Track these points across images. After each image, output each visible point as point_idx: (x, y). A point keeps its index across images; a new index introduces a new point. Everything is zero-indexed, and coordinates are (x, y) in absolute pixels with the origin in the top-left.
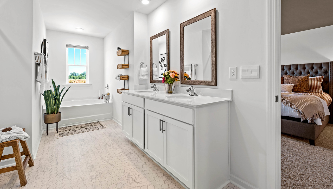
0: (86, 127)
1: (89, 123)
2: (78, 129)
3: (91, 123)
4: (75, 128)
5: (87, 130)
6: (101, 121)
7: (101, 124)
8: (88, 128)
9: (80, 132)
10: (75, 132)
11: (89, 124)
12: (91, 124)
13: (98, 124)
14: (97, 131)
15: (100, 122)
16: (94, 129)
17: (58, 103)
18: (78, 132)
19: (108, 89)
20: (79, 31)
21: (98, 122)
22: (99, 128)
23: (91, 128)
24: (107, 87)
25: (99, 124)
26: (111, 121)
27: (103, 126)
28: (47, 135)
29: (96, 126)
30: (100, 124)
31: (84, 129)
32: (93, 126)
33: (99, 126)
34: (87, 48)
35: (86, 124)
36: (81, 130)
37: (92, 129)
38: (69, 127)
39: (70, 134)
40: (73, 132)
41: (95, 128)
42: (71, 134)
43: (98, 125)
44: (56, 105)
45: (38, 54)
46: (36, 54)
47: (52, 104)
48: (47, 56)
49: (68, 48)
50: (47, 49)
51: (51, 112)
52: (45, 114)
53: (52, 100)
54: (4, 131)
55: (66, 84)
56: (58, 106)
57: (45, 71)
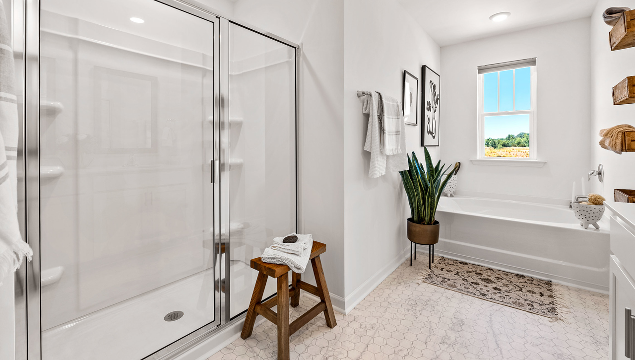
0: (499, 285)
1: (517, 275)
2: (476, 279)
3: (522, 276)
4: (473, 274)
5: (494, 297)
6: (560, 282)
7: (551, 296)
8: (504, 289)
9: (474, 291)
10: (463, 288)
11: (515, 280)
12: (522, 280)
13: (543, 290)
14: (521, 317)
15: (553, 287)
16: (517, 305)
17: (431, 202)
18: (471, 289)
19: (601, 180)
20: (501, 21)
21: (549, 283)
22: (536, 306)
23: (511, 295)
24: (600, 173)
25: (547, 293)
26: (602, 299)
27: (554, 309)
28: (411, 265)
29: (529, 295)
30: (549, 293)
31: (491, 286)
32: (521, 290)
33: (542, 299)
34: (533, 62)
35: (506, 274)
36: (481, 286)
37: (510, 301)
38: (461, 263)
39: (449, 285)
40: (460, 281)
41: (522, 301)
42: (452, 286)
43: (542, 295)
44: (426, 204)
45: (363, 93)
46: (360, 95)
47: (418, 202)
48: (435, 99)
49: (482, 75)
50: (434, 86)
51: (416, 218)
52: (409, 219)
53: (418, 193)
54: (284, 241)
55: (478, 159)
56: (432, 209)
57: (382, 130)
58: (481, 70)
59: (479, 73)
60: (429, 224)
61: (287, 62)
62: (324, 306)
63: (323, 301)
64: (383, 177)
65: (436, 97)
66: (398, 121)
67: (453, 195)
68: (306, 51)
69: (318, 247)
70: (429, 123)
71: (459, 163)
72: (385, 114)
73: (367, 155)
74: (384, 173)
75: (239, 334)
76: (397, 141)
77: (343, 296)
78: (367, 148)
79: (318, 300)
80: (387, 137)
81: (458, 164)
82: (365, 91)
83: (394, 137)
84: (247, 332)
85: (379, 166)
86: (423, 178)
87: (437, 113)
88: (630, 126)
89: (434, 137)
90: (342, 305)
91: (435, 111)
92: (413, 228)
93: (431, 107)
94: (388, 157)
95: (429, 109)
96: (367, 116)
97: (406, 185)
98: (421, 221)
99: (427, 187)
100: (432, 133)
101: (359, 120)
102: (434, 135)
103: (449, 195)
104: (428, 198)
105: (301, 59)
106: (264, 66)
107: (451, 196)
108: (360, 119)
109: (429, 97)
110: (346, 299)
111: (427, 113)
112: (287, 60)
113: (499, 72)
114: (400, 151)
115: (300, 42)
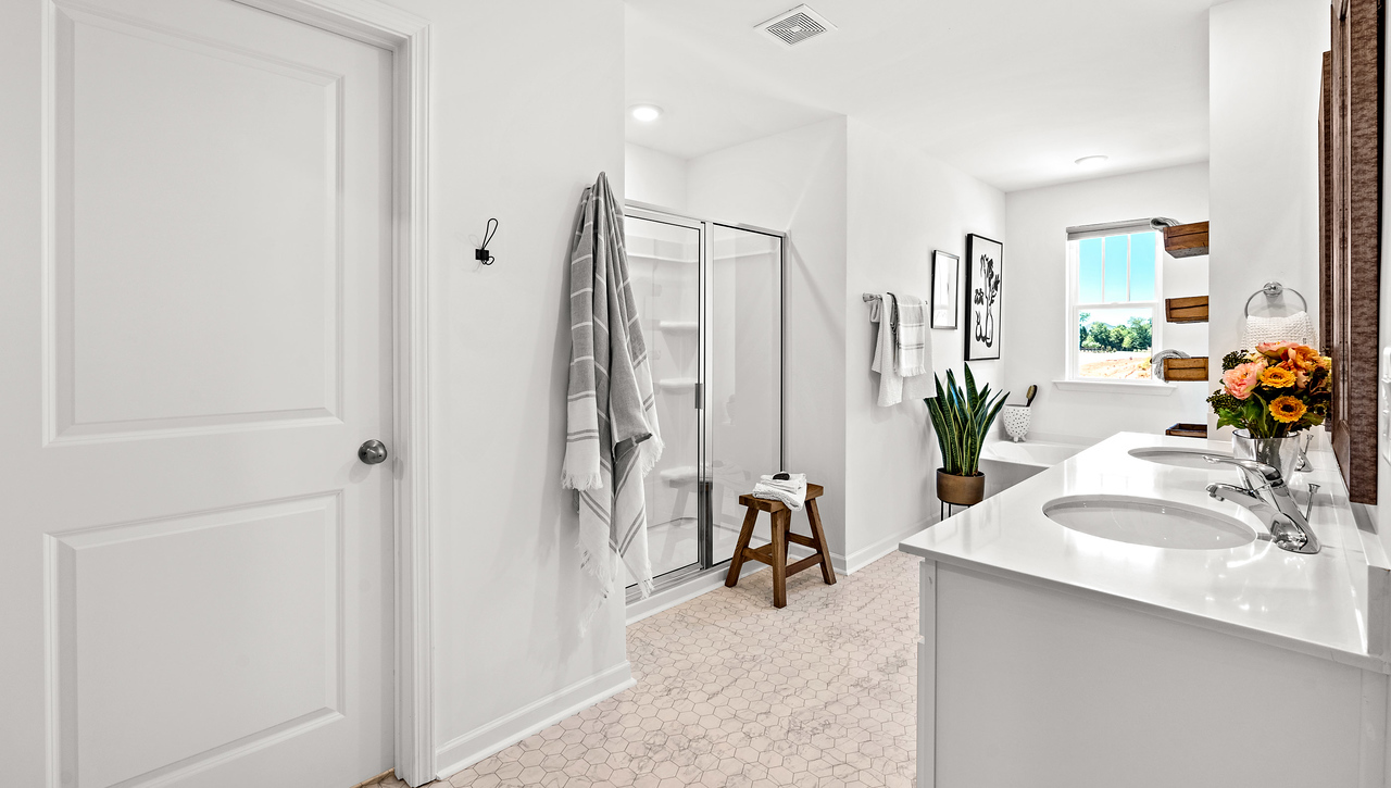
17: (971, 445)
44: (964, 446)
45: (871, 297)
46: (868, 299)
47: (953, 443)
48: (992, 283)
49: (1076, 243)
50: (991, 263)
51: (949, 467)
52: (939, 470)
53: (951, 431)
54: (774, 478)
55: (1067, 380)
56: (973, 454)
57: (896, 343)
58: (1073, 234)
59: (1069, 238)
60: (969, 474)
61: (770, 253)
62: (821, 557)
63: (820, 552)
64: (900, 406)
65: (993, 280)
66: (921, 330)
67: (1024, 439)
68: (796, 241)
69: (814, 490)
70: (978, 323)
71: (1035, 387)
72: (901, 323)
73: (876, 377)
74: (899, 400)
75: (723, 583)
76: (919, 357)
77: (844, 555)
78: (876, 368)
79: (814, 551)
80: (903, 352)
81: (1033, 389)
82: (874, 294)
83: (915, 351)
84: (731, 580)
85: (892, 392)
86: (962, 410)
87: (995, 306)
88: (1175, 353)
89: (989, 345)
90: (843, 564)
91: (992, 301)
92: (945, 482)
93: (984, 297)
94: (905, 379)
95: (979, 301)
96: (876, 326)
97: (934, 418)
98: (956, 471)
99: (965, 420)
100: (985, 339)
101: (865, 332)
102: (989, 341)
103: (1016, 439)
104: (967, 439)
105: (788, 251)
106: (734, 256)
107: (1020, 440)
108: (867, 330)
109: (979, 282)
110: (848, 558)
111: (975, 307)
112: (768, 251)
113: (1103, 239)
114: (923, 371)
115: (788, 228)
